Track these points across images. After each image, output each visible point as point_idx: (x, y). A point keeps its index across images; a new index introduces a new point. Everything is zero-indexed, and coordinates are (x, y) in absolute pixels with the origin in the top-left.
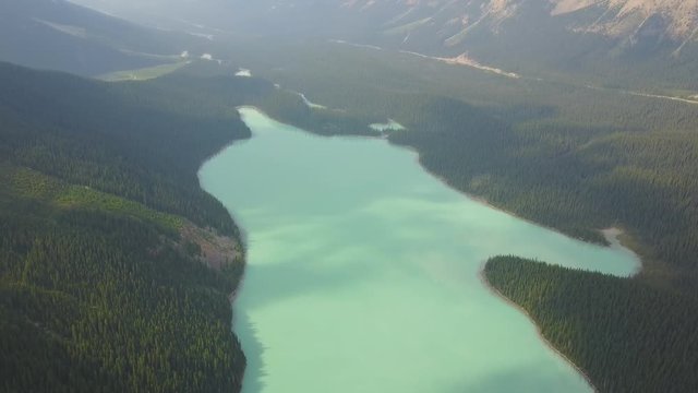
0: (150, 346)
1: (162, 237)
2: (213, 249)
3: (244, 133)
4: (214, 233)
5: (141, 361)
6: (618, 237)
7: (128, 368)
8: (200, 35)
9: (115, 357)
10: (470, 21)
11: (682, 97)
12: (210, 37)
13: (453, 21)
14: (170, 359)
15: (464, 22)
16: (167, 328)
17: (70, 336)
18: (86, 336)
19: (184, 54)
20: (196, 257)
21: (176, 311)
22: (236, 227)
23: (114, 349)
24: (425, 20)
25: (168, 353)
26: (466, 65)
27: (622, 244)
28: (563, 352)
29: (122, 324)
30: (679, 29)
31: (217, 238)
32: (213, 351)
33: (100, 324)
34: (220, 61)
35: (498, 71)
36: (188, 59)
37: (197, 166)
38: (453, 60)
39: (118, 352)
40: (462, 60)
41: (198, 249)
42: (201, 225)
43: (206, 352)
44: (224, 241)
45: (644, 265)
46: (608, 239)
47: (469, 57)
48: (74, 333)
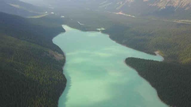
0: (44, 75)
1: (45, 53)
2: (58, 57)
3: (64, 31)
4: (57, 53)
5: (42, 78)
6: (158, 53)
7: (39, 79)
8: (50, 8)
9: (36, 77)
10: (123, 3)
11: (176, 21)
12: (53, 8)
13: (118, 3)
14: (49, 78)
15: (121, 3)
16: (48, 72)
17: (25, 73)
18: (28, 72)
19: (46, 12)
20: (53, 58)
21: (50, 68)
22: (63, 52)
23: (35, 76)
24: (111, 3)
25: (48, 77)
26: (121, 14)
27: (159, 55)
28: (144, 78)
29: (37, 70)
30: (176, 4)
31: (58, 54)
32: (59, 77)
33: (32, 70)
34: (56, 14)
35: (130, 16)
36: (47, 13)
37: (52, 38)
38: (118, 13)
39: (36, 76)
40: (120, 13)
41: (54, 56)
42: (54, 51)
43: (57, 78)
44: (60, 55)
45: (165, 59)
46: (156, 54)
47: (122, 12)
48: (25, 72)
